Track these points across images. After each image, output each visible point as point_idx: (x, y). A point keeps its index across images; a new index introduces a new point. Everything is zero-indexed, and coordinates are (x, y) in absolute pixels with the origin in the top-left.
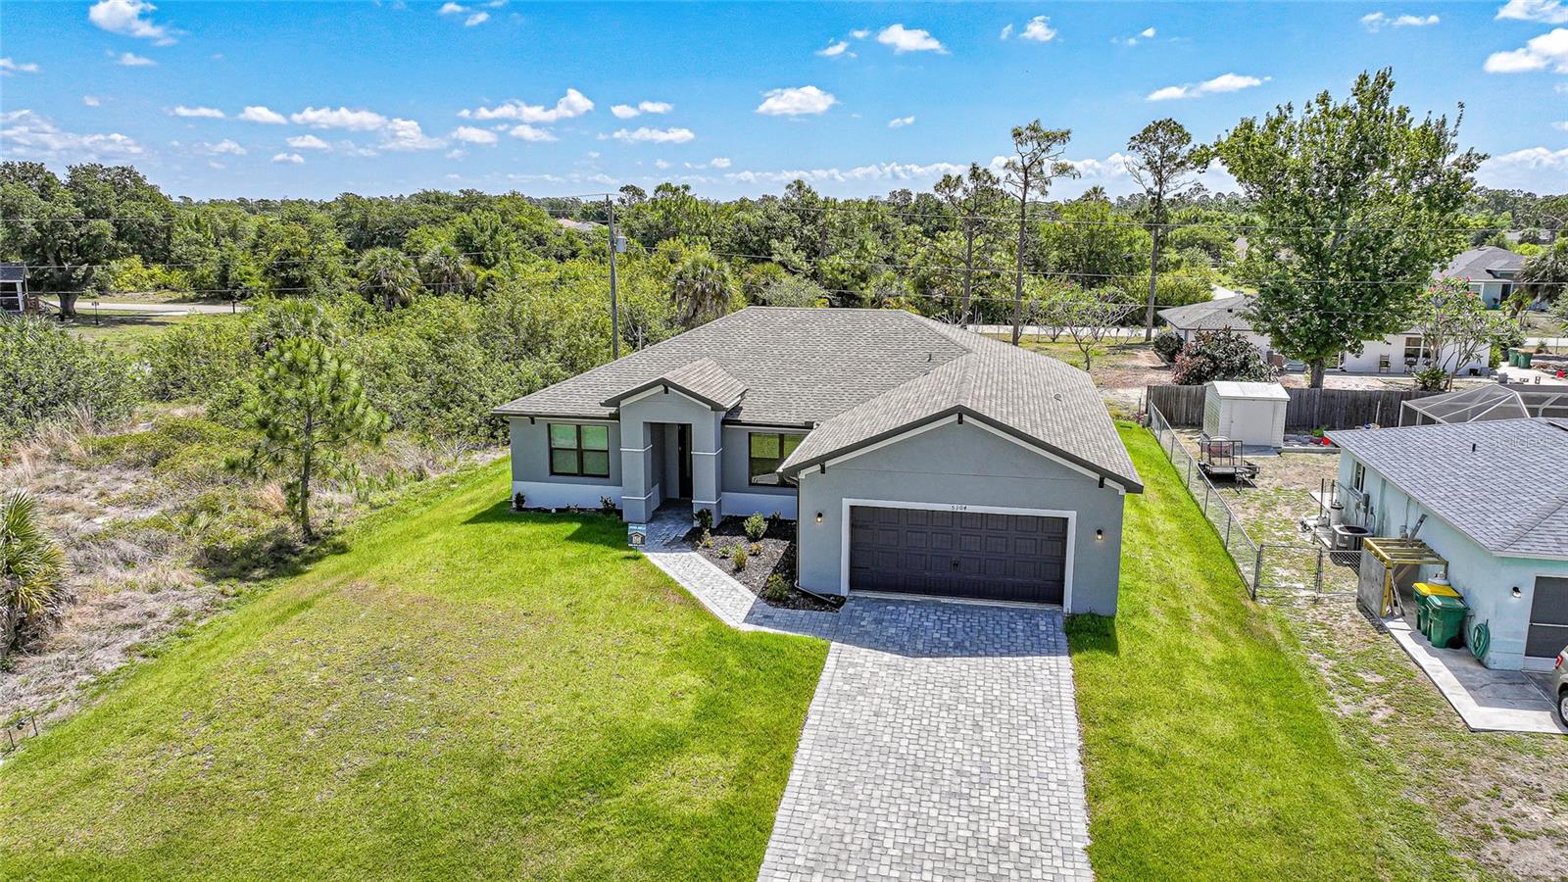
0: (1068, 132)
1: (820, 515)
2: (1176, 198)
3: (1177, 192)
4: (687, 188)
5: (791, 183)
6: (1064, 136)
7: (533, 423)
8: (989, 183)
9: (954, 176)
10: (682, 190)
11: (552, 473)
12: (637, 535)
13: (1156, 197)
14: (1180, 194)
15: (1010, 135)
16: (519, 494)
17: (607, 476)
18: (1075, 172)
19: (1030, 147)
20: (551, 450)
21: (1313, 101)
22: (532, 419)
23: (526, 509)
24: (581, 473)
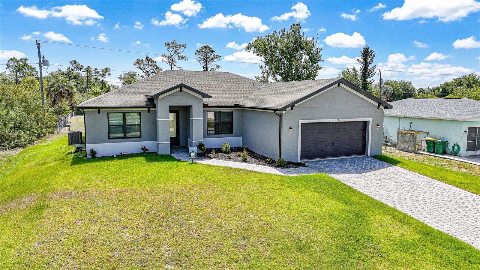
0: (185, 44)
1: (291, 128)
2: (212, 69)
3: (212, 68)
4: (26, 59)
5: (72, 61)
6: (184, 46)
7: (99, 112)
8: (153, 63)
9: (141, 59)
10: (23, 61)
11: (110, 138)
12: (193, 152)
13: (206, 69)
14: (213, 68)
15: (164, 45)
16: (92, 150)
17: (140, 137)
18: (186, 58)
19: (171, 49)
20: (109, 126)
21: (280, 31)
22: (99, 109)
23: (96, 158)
24: (125, 137)
